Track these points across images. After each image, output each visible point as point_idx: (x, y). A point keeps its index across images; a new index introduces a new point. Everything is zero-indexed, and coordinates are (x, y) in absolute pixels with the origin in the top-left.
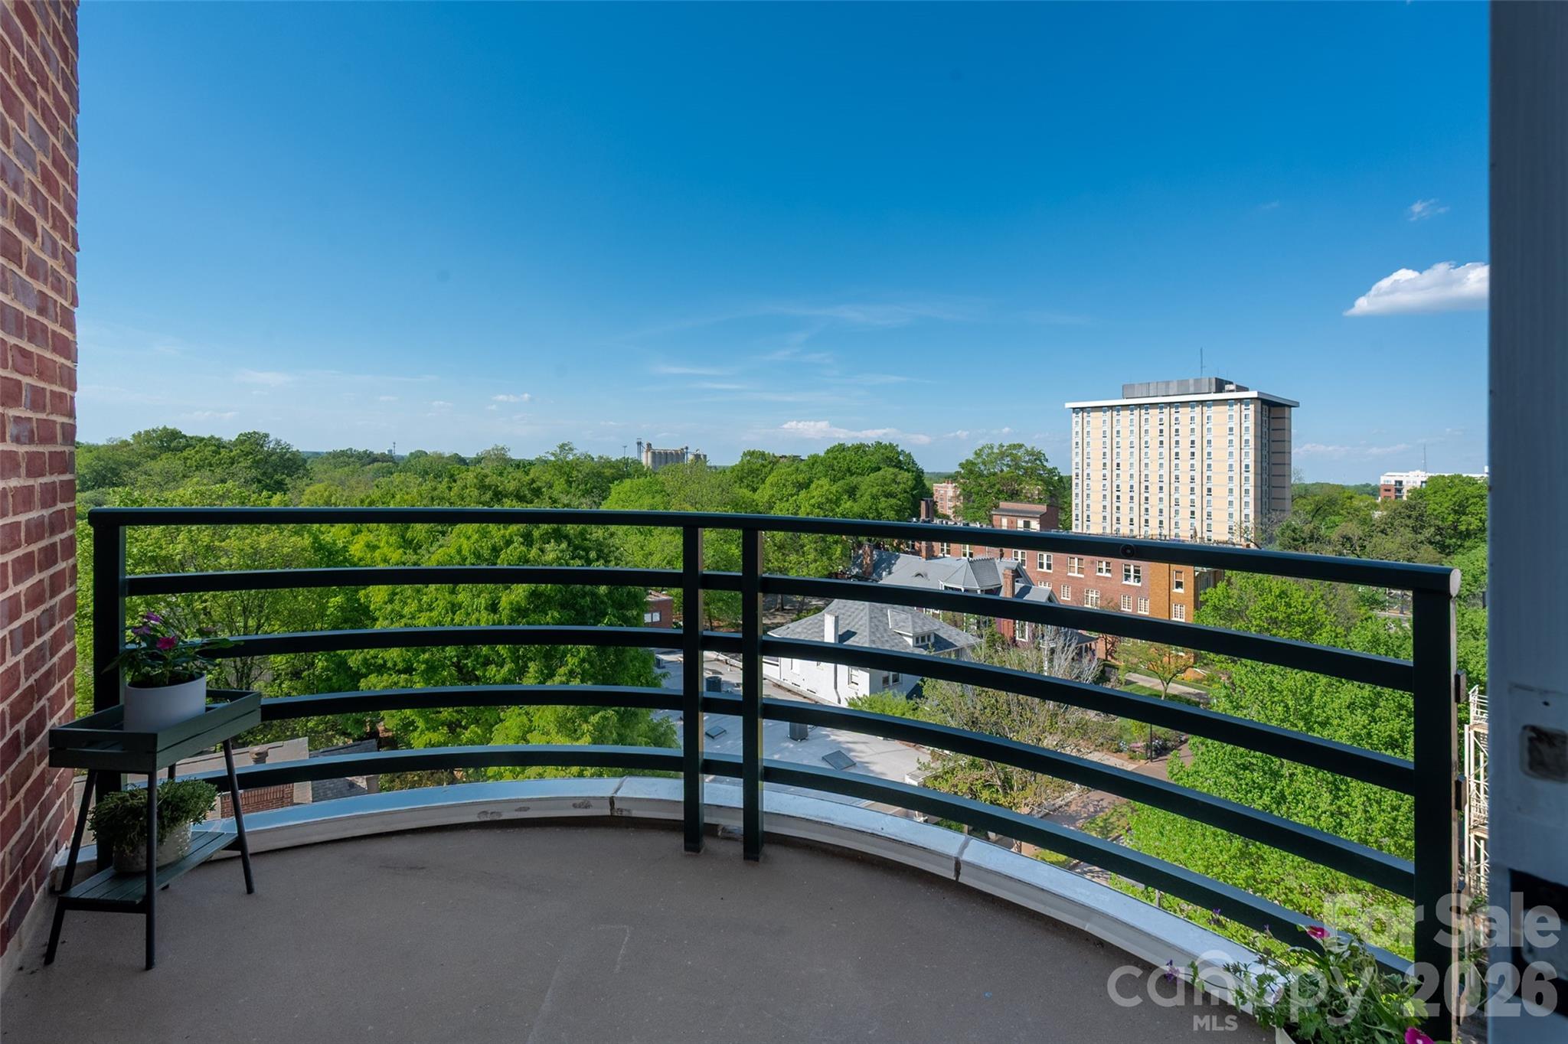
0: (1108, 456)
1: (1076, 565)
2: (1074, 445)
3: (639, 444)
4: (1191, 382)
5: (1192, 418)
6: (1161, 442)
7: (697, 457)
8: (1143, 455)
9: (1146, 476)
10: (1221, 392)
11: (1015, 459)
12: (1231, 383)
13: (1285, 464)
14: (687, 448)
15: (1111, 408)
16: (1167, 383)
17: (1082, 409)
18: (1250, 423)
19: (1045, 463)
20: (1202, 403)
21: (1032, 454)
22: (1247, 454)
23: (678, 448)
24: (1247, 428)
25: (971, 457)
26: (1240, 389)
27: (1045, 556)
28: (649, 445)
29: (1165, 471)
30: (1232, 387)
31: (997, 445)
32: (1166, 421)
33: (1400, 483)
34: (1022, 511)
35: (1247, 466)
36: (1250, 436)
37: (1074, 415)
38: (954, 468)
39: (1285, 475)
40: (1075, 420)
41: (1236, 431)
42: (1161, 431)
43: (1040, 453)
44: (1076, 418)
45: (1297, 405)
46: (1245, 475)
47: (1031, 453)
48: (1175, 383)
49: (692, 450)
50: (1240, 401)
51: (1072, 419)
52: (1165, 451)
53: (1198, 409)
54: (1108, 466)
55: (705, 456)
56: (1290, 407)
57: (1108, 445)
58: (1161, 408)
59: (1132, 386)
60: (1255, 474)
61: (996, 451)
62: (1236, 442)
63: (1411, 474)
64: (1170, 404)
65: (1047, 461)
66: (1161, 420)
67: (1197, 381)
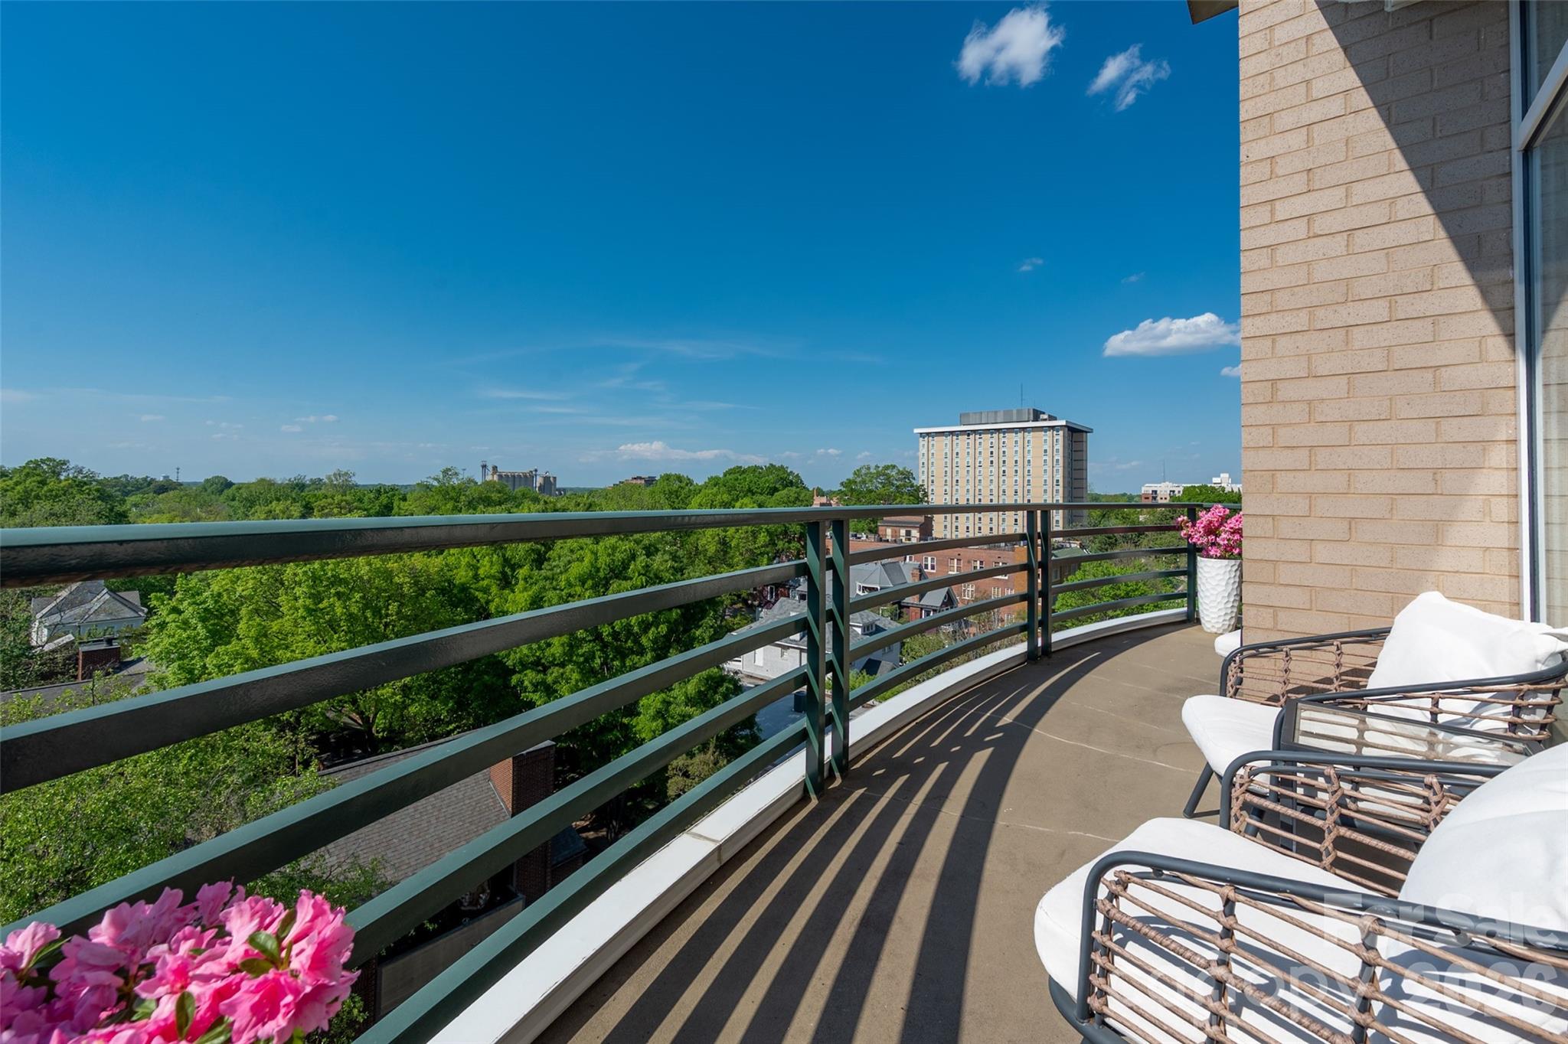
0: (949, 474)
1: (956, 565)
2: (921, 465)
3: (484, 467)
4: (1015, 412)
5: (1016, 442)
6: (992, 462)
7: (546, 479)
8: (977, 473)
9: (980, 490)
10: (1037, 421)
11: (888, 477)
12: (1044, 413)
13: (1083, 479)
14: (536, 471)
15: (952, 433)
16: (996, 412)
17: (928, 434)
18: (1060, 446)
19: (913, 481)
20: (1024, 429)
21: (902, 474)
22: (1057, 470)
23: (526, 471)
24: (1057, 450)
25: (851, 476)
26: (1051, 418)
27: (929, 558)
28: (495, 468)
29: (994, 487)
30: (1046, 417)
31: (873, 466)
32: (995, 444)
33: (1156, 492)
34: (905, 523)
35: (1058, 481)
36: (1060, 457)
37: (921, 439)
38: (837, 487)
39: (1083, 488)
40: (922, 443)
41: (1049, 452)
42: (992, 453)
43: (909, 472)
44: (922, 442)
45: (1091, 431)
46: (1056, 488)
47: (900, 473)
48: (1002, 413)
49: (541, 472)
50: (1052, 428)
51: (918, 442)
52: (994, 469)
53: (1020, 435)
54: (949, 483)
55: (555, 478)
56: (1087, 432)
57: (949, 465)
58: (992, 434)
59: (967, 415)
60: (1064, 487)
61: (873, 470)
62: (1049, 462)
63: (1163, 485)
64: (998, 430)
65: (914, 479)
66: (992, 443)
67: (1019, 412)
